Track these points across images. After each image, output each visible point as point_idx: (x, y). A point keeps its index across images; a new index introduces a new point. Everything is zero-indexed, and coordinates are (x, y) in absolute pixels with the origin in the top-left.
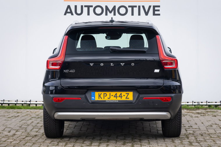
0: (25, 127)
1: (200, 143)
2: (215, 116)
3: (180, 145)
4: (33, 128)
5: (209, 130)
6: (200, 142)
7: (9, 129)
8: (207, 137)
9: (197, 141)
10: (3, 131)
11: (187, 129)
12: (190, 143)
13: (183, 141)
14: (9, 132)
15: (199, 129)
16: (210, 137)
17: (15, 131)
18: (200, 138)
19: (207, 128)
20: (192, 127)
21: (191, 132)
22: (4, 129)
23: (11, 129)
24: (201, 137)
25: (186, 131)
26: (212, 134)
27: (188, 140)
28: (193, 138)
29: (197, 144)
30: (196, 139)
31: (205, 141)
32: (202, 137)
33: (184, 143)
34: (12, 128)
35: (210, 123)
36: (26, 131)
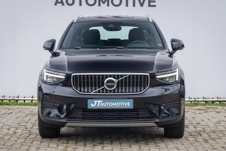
0: (24, 124)
1: (216, 141)
2: (219, 113)
3: (196, 143)
4: (33, 126)
5: (218, 127)
6: (214, 139)
7: (8, 127)
8: (220, 134)
9: (211, 138)
10: (1, 129)
11: (195, 126)
12: (205, 140)
13: (197, 138)
14: (9, 129)
15: (208, 126)
16: (223, 134)
17: (14, 129)
18: (213, 136)
19: (216, 125)
20: (200, 124)
21: (201, 129)
22: (3, 127)
23: (9, 127)
24: (213, 134)
25: (195, 128)
26: (223, 131)
27: (202, 138)
28: (206, 135)
29: (212, 141)
30: (210, 136)
31: (220, 138)
32: (215, 134)
33: (199, 141)
34: (11, 126)
35: (217, 120)
36: (26, 128)
